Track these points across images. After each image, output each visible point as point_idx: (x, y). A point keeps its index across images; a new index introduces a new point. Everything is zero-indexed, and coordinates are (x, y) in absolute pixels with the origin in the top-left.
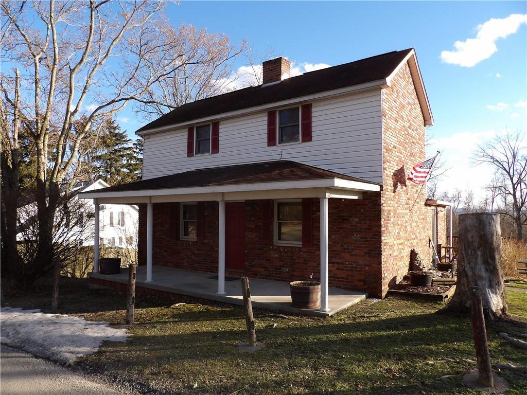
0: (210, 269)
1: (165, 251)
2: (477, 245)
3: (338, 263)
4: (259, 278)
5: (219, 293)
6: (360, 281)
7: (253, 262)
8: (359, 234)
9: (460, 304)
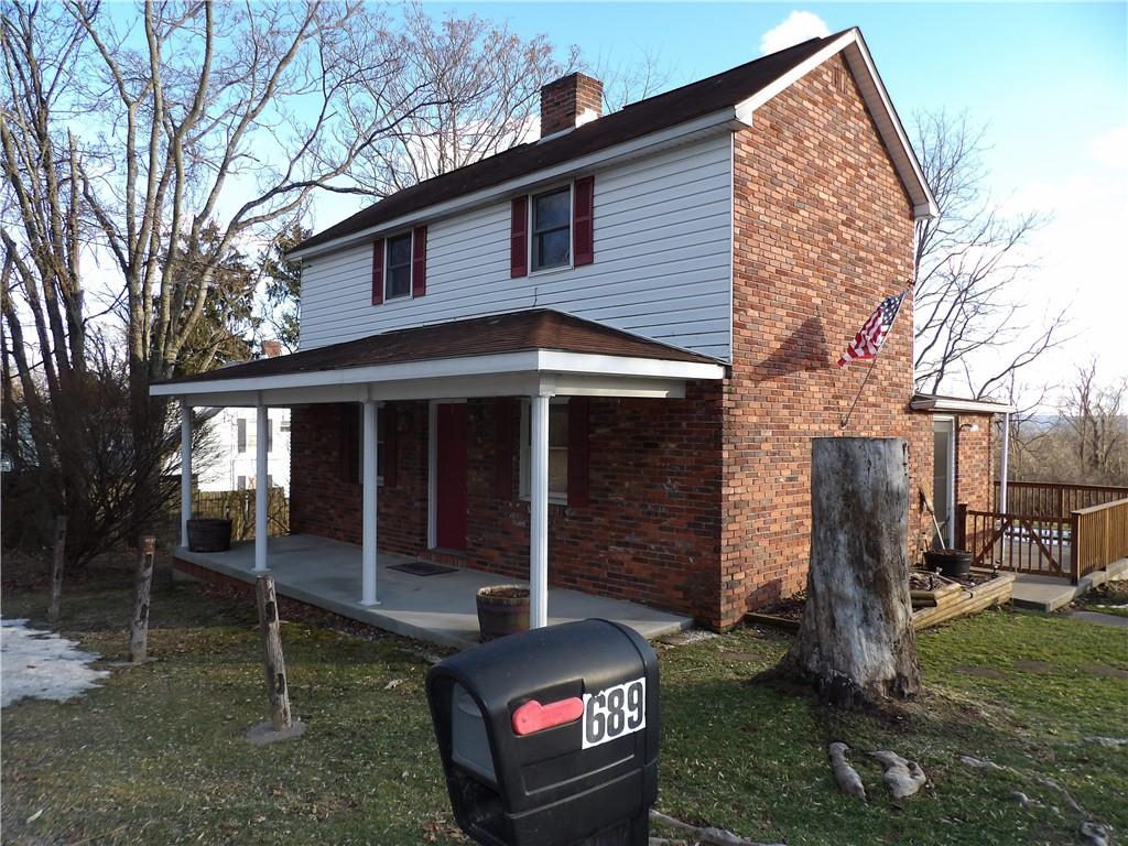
0: (406, 548)
1: (332, 507)
2: (837, 517)
3: (635, 546)
4: (491, 571)
5: (363, 602)
6: (677, 588)
7: (480, 535)
8: (679, 480)
9: (798, 661)
